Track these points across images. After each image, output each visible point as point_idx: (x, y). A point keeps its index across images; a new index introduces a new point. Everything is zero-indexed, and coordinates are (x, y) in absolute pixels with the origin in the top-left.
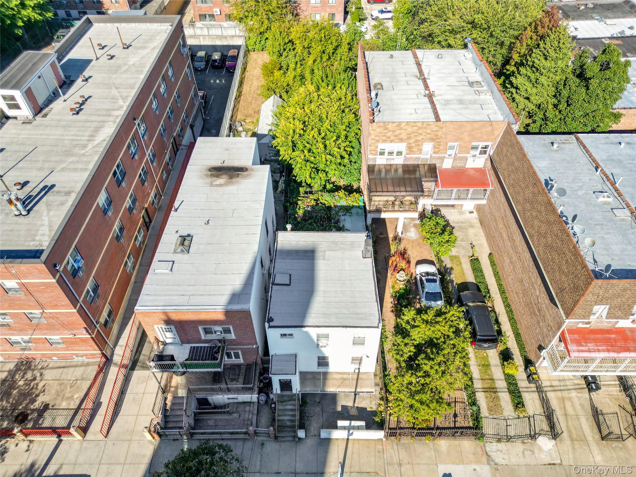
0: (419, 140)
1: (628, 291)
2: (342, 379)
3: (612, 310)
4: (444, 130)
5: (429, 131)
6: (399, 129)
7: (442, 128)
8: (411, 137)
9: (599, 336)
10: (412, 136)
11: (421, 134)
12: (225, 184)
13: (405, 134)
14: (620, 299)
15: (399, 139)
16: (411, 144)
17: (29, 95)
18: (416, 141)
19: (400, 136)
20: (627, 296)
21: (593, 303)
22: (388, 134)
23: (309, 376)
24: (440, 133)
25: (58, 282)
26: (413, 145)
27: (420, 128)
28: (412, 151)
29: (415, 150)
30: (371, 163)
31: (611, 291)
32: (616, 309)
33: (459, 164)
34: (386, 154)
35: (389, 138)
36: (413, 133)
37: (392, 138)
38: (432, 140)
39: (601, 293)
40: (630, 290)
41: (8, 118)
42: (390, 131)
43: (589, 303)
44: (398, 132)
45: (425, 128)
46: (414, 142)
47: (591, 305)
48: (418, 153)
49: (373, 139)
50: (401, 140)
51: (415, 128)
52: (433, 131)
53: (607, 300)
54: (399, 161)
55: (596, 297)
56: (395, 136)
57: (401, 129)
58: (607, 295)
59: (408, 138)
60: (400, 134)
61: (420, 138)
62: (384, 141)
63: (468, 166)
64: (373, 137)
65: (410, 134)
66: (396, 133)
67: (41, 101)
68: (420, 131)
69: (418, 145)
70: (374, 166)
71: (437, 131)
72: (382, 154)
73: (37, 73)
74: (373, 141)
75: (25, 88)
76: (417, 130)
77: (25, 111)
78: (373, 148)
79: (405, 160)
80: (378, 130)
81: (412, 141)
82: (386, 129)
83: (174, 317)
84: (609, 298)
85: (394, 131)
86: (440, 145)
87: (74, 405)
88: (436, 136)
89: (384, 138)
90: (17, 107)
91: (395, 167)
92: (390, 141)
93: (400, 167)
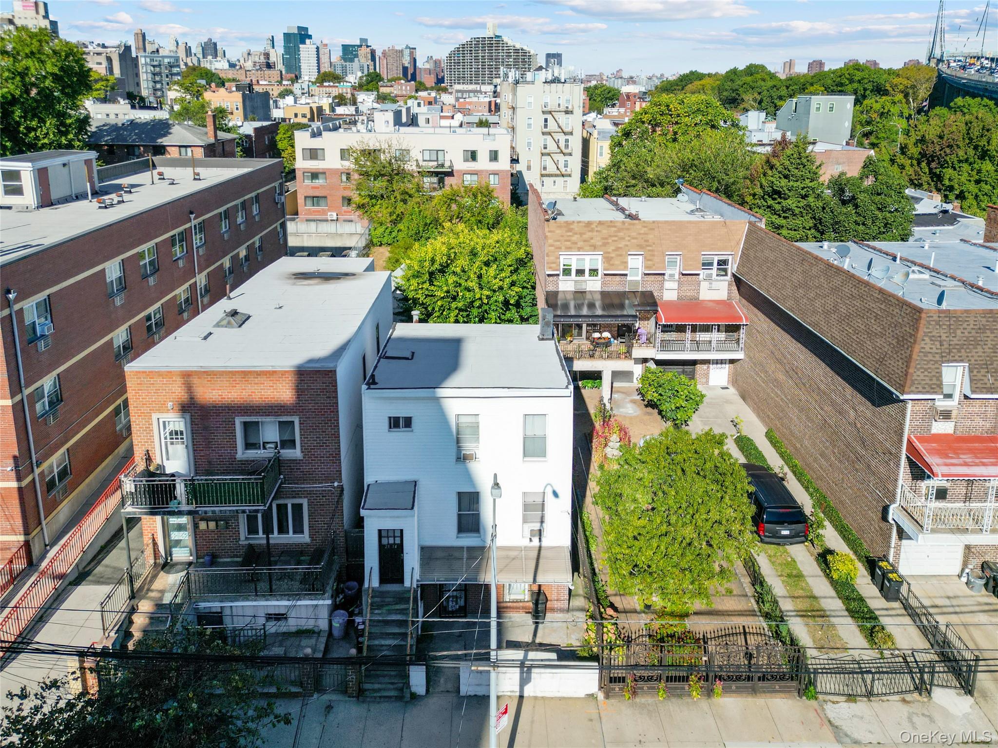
0: (620, 248)
3: (975, 373)
4: (657, 233)
5: (634, 234)
6: (590, 231)
7: (653, 229)
8: (608, 243)
10: (610, 241)
11: (623, 238)
12: (317, 284)
13: (599, 238)
14: (980, 350)
15: (591, 246)
16: (609, 253)
18: (618, 249)
19: (593, 242)
20: (989, 343)
21: (938, 357)
22: (574, 238)
23: (439, 555)
24: (650, 237)
26: (613, 255)
27: (619, 230)
28: (613, 265)
29: (617, 262)
30: (551, 288)
31: (959, 332)
32: (983, 371)
33: (690, 292)
34: (573, 272)
35: (575, 244)
36: (610, 236)
37: (580, 244)
38: (640, 247)
40: (992, 331)
42: (576, 234)
43: (930, 357)
44: (588, 235)
45: (628, 229)
46: (613, 250)
47: (936, 362)
48: (622, 267)
49: (552, 246)
50: (594, 248)
51: (614, 229)
52: (640, 234)
53: (959, 351)
54: (594, 285)
55: (938, 344)
56: (585, 241)
57: (592, 231)
58: (955, 341)
59: (605, 245)
60: (592, 238)
61: (621, 245)
62: (567, 249)
63: (702, 296)
64: (550, 241)
65: (606, 239)
66: (585, 237)
68: (621, 234)
69: (621, 255)
70: (556, 294)
71: (646, 235)
72: (567, 272)
74: (553, 248)
76: (616, 232)
78: (552, 258)
79: (603, 284)
80: (558, 231)
81: (610, 249)
82: (570, 230)
84: (962, 347)
85: (581, 234)
86: (653, 255)
88: (647, 241)
89: (568, 243)
91: (589, 296)
92: (579, 249)
93: (598, 297)
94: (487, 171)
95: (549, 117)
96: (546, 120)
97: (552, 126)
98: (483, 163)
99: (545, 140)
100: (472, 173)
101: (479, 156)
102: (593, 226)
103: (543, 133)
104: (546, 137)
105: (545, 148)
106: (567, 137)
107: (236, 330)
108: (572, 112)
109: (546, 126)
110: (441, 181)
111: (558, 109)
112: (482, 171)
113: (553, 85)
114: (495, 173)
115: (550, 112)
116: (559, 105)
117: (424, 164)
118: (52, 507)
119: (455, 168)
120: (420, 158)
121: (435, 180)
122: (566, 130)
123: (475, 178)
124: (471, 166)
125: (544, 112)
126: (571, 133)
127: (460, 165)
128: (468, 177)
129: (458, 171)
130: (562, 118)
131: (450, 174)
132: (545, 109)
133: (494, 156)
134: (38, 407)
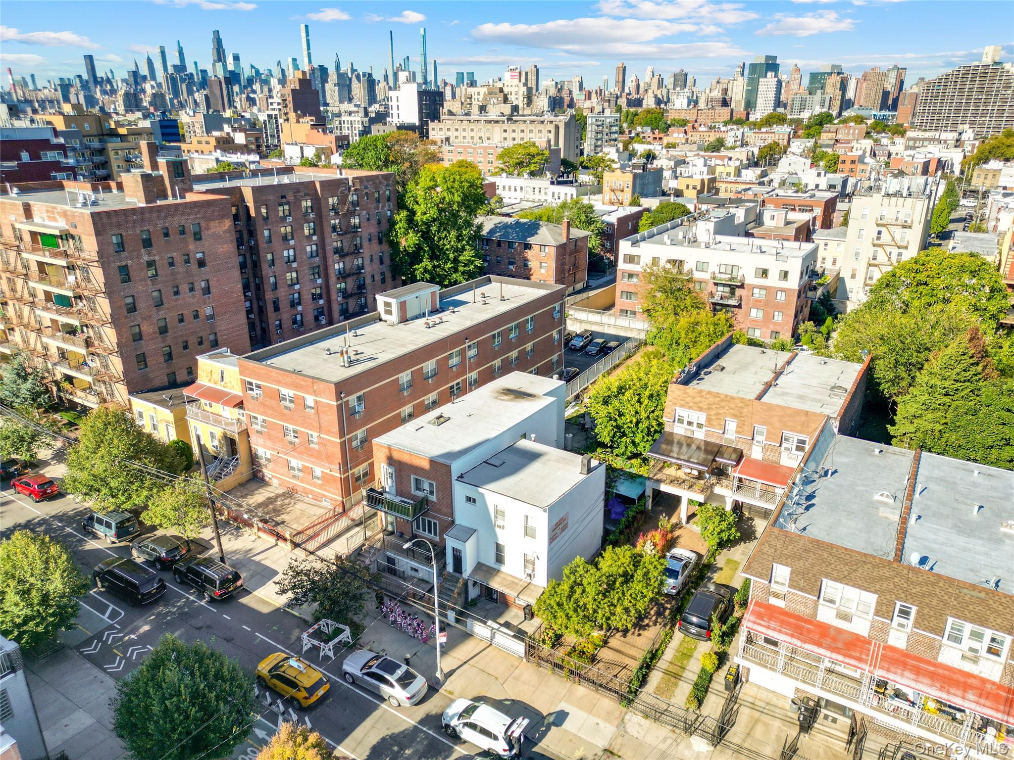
0: (721, 414)
1: (811, 554)
2: (513, 582)
3: (795, 576)
4: (750, 408)
5: (732, 406)
6: (700, 397)
7: (748, 405)
8: (712, 408)
9: (791, 620)
11: (723, 407)
12: (508, 400)
13: (706, 403)
14: (802, 562)
15: (699, 407)
16: (711, 416)
17: (403, 306)
18: (718, 414)
19: (701, 405)
20: (810, 560)
21: (770, 558)
22: (688, 399)
23: (484, 568)
24: (745, 410)
25: (338, 406)
26: (713, 417)
27: (722, 401)
30: (668, 430)
31: (790, 547)
32: (800, 577)
33: (772, 457)
34: (685, 422)
35: (688, 403)
36: (714, 403)
37: (691, 404)
38: (735, 416)
39: (779, 547)
40: (814, 554)
41: (381, 320)
42: (690, 396)
43: (765, 556)
44: (698, 399)
45: (729, 401)
46: (715, 414)
47: (772, 561)
49: (671, 401)
50: (701, 409)
51: (718, 399)
52: (737, 406)
53: (787, 559)
54: (700, 435)
55: (773, 550)
56: (695, 403)
57: (702, 397)
58: (786, 552)
59: (709, 409)
60: (700, 402)
61: (721, 411)
62: (682, 406)
63: (782, 463)
64: (671, 398)
65: (711, 405)
66: (696, 400)
67: (409, 316)
68: (723, 404)
69: (719, 419)
70: (672, 434)
71: (742, 408)
72: (681, 421)
73: (417, 294)
74: (671, 403)
75: (402, 299)
76: (719, 401)
77: (394, 318)
78: (669, 410)
79: (706, 435)
80: (678, 392)
81: (712, 413)
82: (686, 393)
83: (396, 456)
84: (789, 556)
85: (693, 398)
86: (744, 424)
87: (299, 529)
88: (740, 412)
89: (683, 402)
90: (389, 312)
91: (697, 442)
92: (690, 408)
93: (703, 443)
94: (775, 288)
95: (883, 230)
96: (879, 233)
97: (886, 237)
98: (773, 280)
99: (875, 252)
100: (761, 288)
101: (770, 274)
102: (704, 394)
103: (874, 245)
104: (876, 248)
105: (875, 259)
106: (901, 251)
107: (435, 427)
108: (910, 227)
109: (878, 238)
110: (733, 293)
111: (895, 223)
112: (771, 287)
113: (894, 199)
114: (783, 290)
115: (884, 225)
116: (897, 219)
117: (719, 276)
118: (356, 489)
119: (746, 282)
120: (717, 272)
121: (727, 289)
122: (900, 244)
123: (763, 292)
124: (762, 282)
125: (878, 225)
126: (906, 248)
127: (750, 280)
128: (756, 291)
129: (748, 285)
130: (898, 232)
131: (742, 286)
132: (880, 222)
133: (785, 275)
134: (354, 444)
